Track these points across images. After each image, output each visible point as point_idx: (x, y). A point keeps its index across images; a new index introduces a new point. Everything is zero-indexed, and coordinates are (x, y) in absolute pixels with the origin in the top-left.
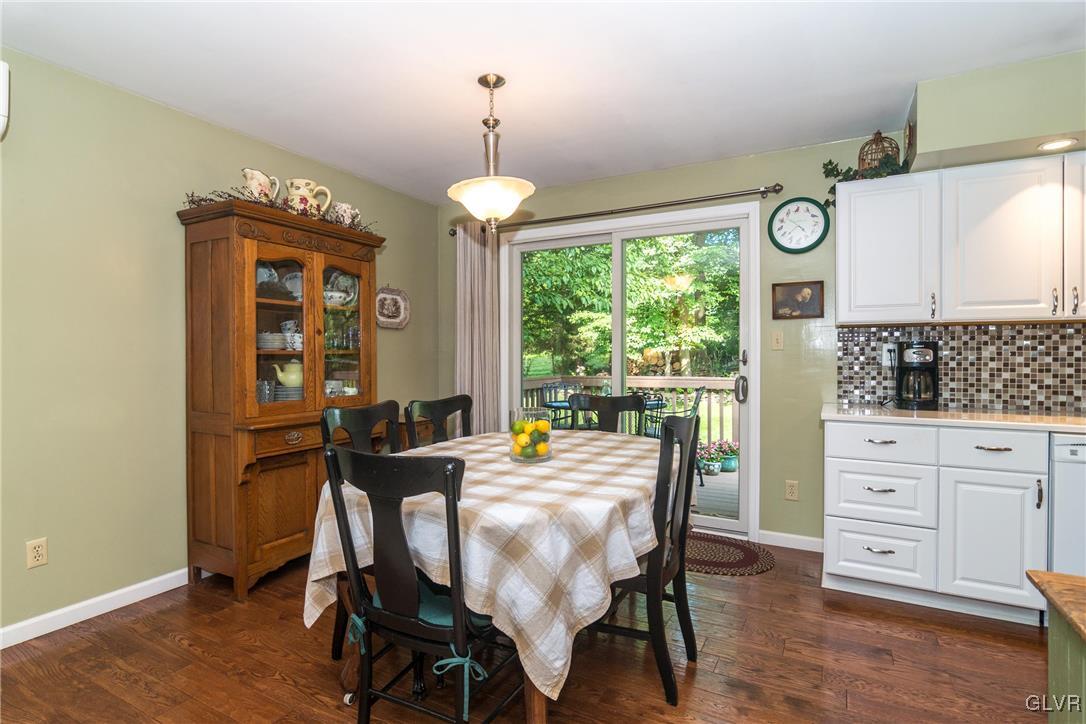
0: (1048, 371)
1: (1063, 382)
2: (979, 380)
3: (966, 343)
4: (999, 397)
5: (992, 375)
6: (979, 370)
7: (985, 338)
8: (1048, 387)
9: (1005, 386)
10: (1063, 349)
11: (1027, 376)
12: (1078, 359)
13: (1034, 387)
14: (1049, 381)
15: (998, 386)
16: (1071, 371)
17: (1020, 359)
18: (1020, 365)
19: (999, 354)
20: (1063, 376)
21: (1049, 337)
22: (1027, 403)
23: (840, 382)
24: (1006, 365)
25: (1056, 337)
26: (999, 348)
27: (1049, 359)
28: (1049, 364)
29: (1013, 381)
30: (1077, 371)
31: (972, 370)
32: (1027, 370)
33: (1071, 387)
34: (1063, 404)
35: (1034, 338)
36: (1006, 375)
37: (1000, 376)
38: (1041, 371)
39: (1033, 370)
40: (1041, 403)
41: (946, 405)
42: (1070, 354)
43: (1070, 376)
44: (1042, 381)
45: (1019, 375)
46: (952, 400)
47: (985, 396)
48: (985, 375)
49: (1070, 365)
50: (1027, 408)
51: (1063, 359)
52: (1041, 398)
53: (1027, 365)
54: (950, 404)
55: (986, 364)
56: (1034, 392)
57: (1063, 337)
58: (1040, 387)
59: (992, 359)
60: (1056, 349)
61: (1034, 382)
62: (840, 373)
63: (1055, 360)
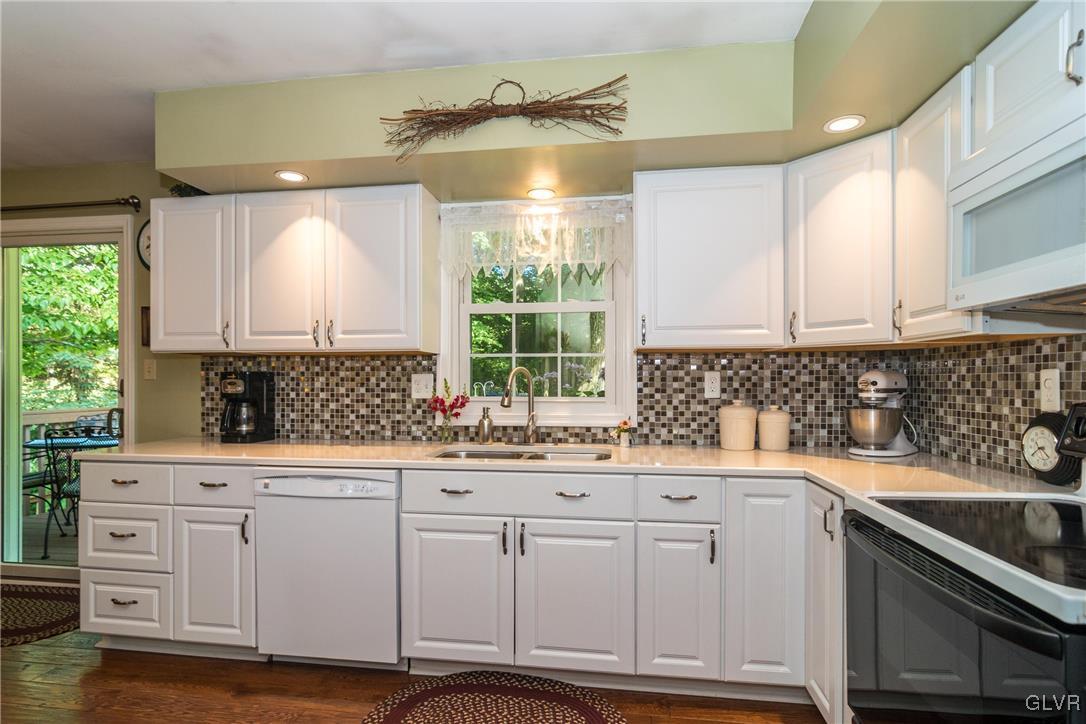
0: (363, 401)
1: (373, 411)
2: (312, 411)
3: (303, 374)
4: (327, 427)
5: (322, 406)
6: (313, 400)
7: (317, 369)
8: (363, 416)
9: (332, 416)
10: (373, 380)
11: (348, 406)
12: (383, 390)
13: (352, 417)
14: (363, 411)
15: (327, 416)
16: (378, 401)
17: (342, 390)
18: (342, 395)
19: (327, 385)
20: (373, 406)
21: (363, 369)
22: (348, 432)
23: (203, 414)
24: (332, 395)
25: (368, 369)
26: (327, 379)
27: (363, 390)
28: (363, 395)
29: (337, 411)
30: (383, 401)
31: (307, 400)
32: (347, 401)
33: (378, 416)
34: (373, 432)
35: (352, 369)
36: (333, 406)
37: (328, 406)
38: (358, 401)
39: (352, 401)
40: (358, 433)
41: (288, 436)
42: (378, 385)
43: (378, 406)
44: (358, 411)
45: (342, 406)
46: (293, 432)
47: (317, 427)
48: (317, 406)
49: (378, 396)
50: (347, 437)
51: (373, 390)
52: (357, 428)
53: (348, 396)
54: (292, 436)
55: (318, 395)
56: (352, 421)
57: (373, 369)
58: (357, 417)
59: (322, 390)
60: (368, 380)
61: (352, 412)
62: (203, 405)
63: (367, 390)
